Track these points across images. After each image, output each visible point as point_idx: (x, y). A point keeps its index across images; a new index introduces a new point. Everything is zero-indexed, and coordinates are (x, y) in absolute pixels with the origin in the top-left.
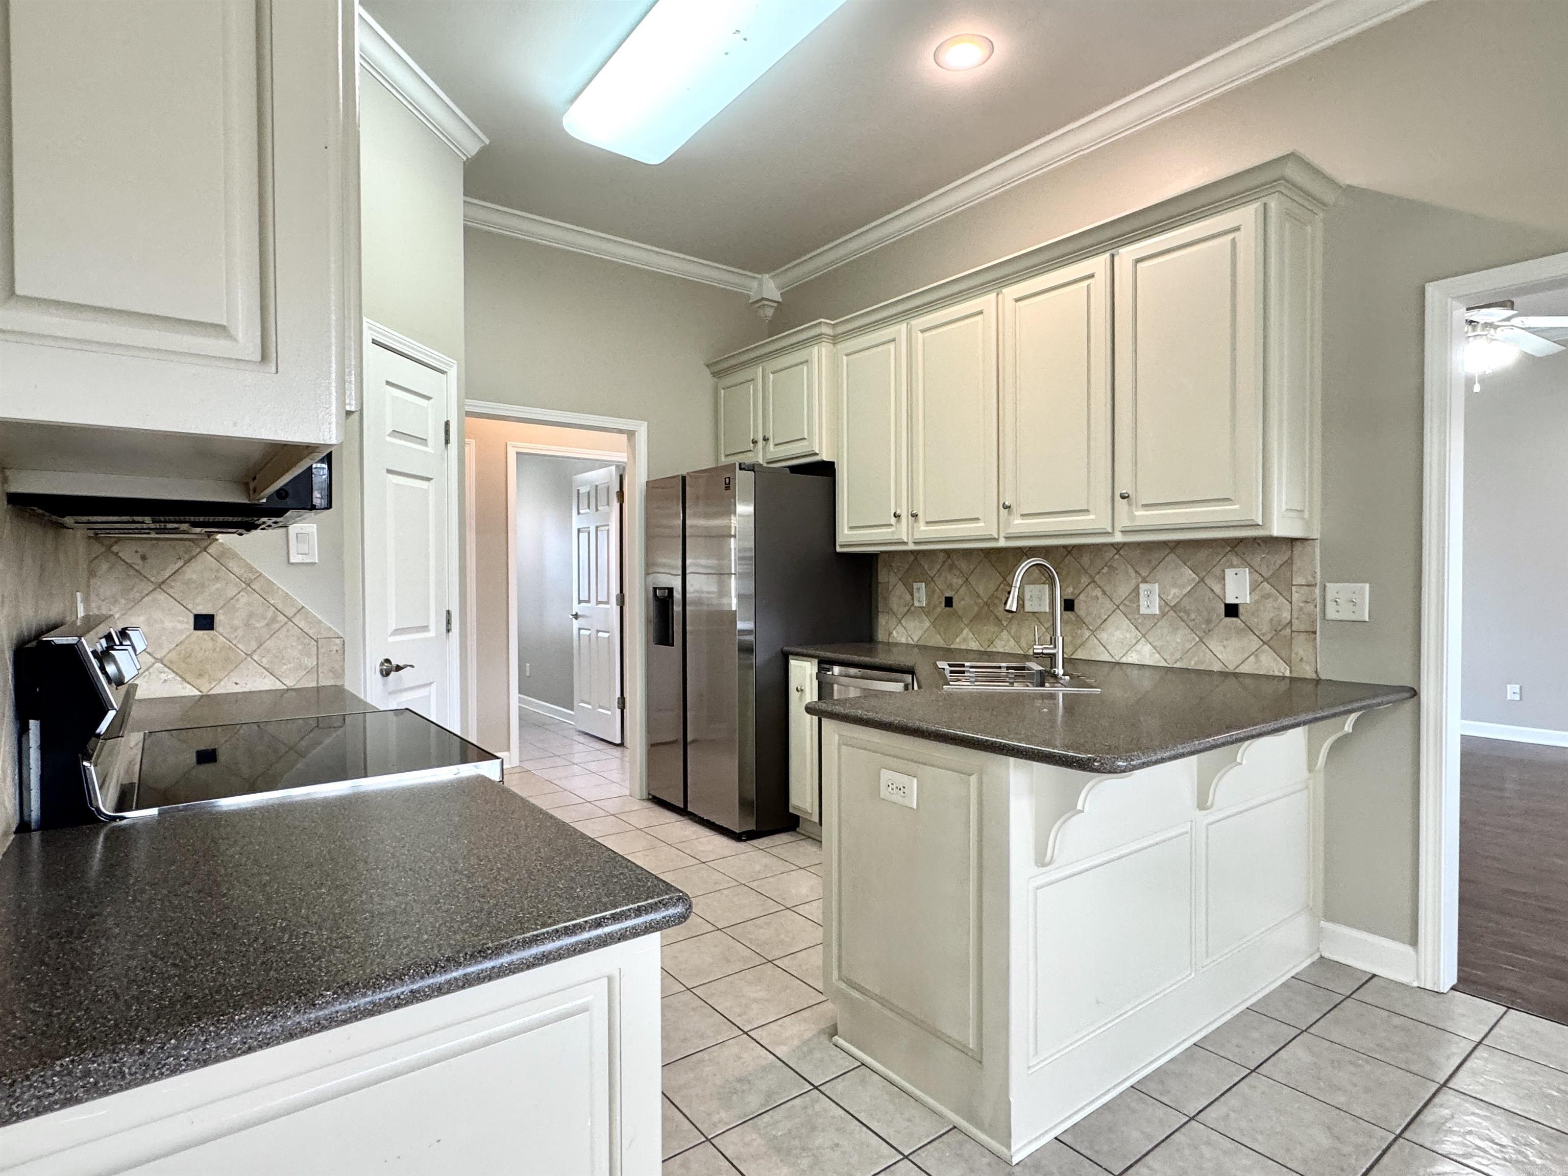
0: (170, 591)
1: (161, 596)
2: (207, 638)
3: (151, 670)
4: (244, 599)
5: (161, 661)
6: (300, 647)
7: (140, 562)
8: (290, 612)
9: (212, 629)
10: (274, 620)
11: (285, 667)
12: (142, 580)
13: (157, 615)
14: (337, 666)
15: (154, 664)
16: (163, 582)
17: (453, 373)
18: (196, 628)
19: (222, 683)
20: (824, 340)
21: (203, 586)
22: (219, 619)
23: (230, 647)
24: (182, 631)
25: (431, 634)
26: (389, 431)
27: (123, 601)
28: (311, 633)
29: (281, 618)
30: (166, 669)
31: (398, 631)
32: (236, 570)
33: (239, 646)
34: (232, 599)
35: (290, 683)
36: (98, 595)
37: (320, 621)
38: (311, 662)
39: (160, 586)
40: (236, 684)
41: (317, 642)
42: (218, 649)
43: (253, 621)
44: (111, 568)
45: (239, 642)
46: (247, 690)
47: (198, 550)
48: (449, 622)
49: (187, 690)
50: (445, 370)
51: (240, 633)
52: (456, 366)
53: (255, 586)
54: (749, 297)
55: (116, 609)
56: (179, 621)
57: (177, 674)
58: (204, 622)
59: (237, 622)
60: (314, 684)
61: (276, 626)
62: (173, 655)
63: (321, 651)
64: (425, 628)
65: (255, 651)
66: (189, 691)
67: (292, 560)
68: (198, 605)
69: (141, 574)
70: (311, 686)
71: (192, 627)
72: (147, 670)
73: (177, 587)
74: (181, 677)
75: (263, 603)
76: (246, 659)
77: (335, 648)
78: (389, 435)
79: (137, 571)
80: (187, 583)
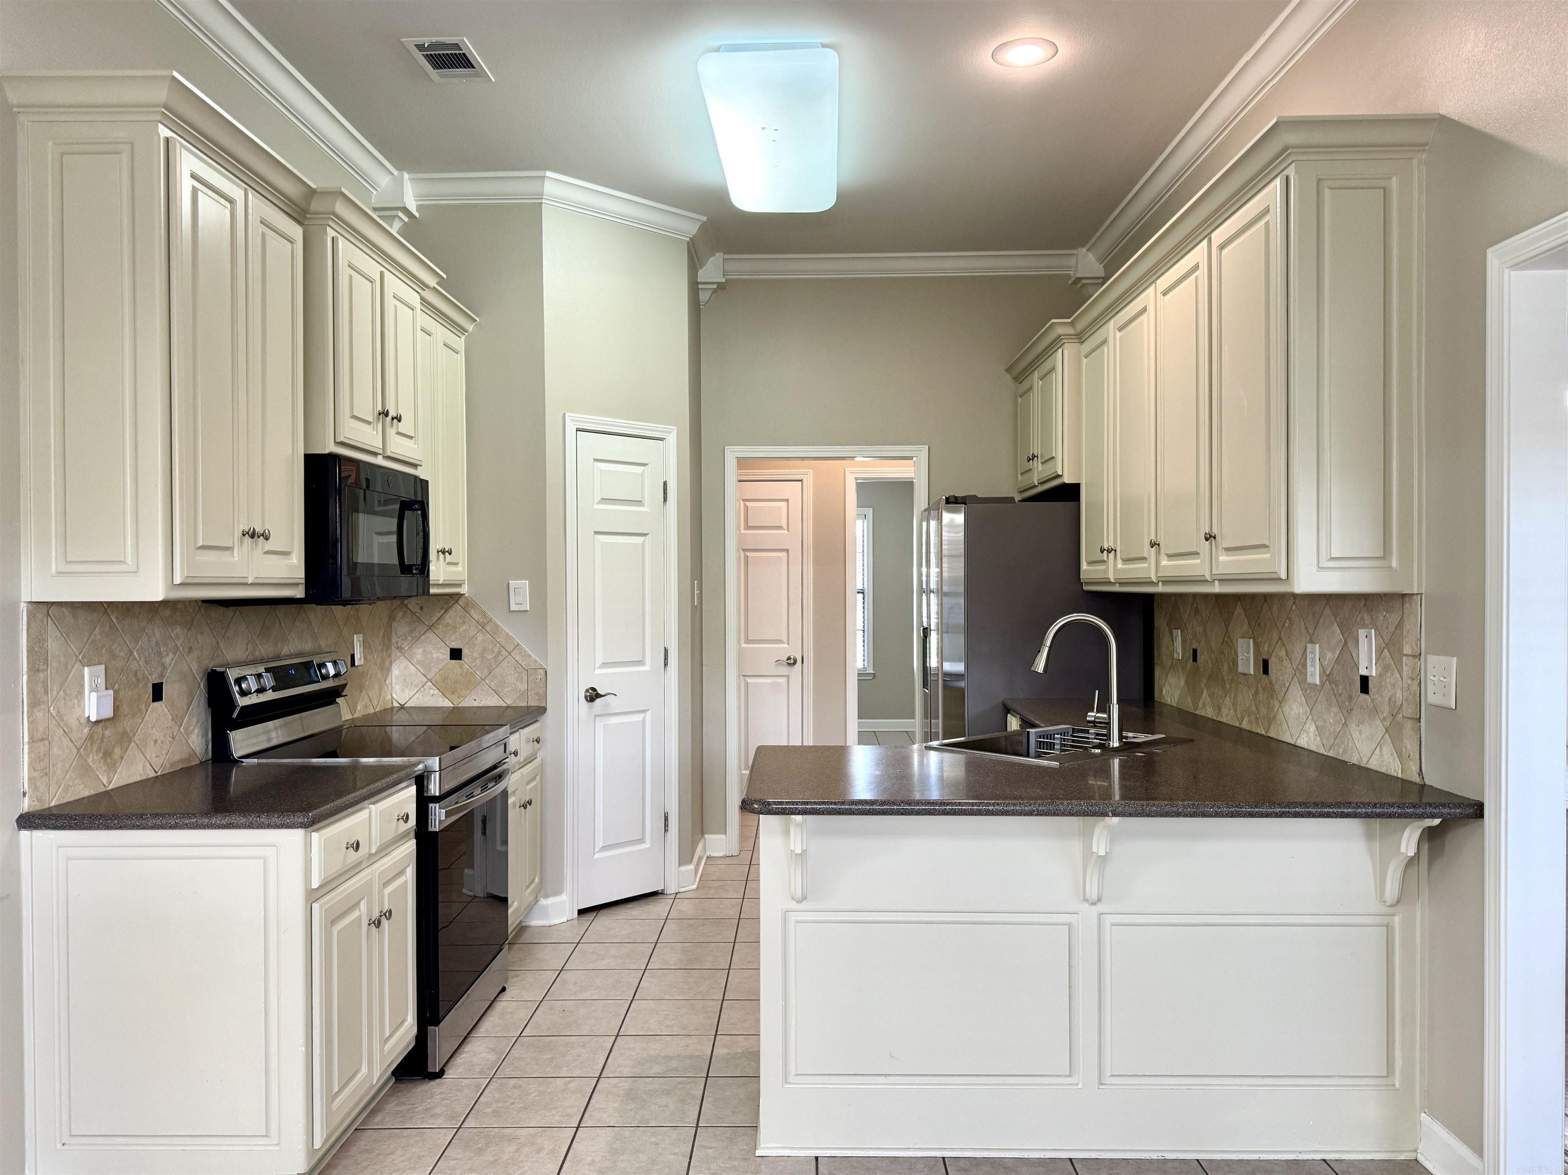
0: (436, 632)
1: (431, 635)
2: (457, 666)
3: (425, 687)
4: (480, 637)
5: (430, 680)
6: (516, 675)
7: (419, 611)
8: (510, 648)
9: (460, 659)
10: (499, 653)
11: (506, 690)
12: (420, 624)
13: (429, 648)
14: (541, 691)
15: (426, 683)
16: (432, 626)
17: (672, 439)
18: (452, 658)
19: (466, 699)
20: (1064, 341)
21: (455, 628)
22: (465, 652)
23: (472, 673)
24: (443, 660)
25: (646, 668)
26: (598, 499)
27: (410, 638)
28: (523, 664)
29: (504, 653)
30: (433, 687)
31: (605, 665)
32: (475, 616)
33: (478, 672)
34: (472, 637)
35: (509, 702)
36: (396, 634)
37: (530, 656)
38: (523, 687)
39: (430, 628)
40: (475, 700)
41: (527, 671)
42: (464, 674)
43: (485, 655)
44: (404, 616)
45: (476, 669)
46: (481, 705)
47: (453, 602)
48: (666, 658)
49: (445, 703)
50: (664, 437)
51: (478, 662)
52: (675, 431)
53: (488, 628)
54: (1069, 277)
55: (406, 644)
56: (441, 653)
57: (439, 690)
58: (456, 654)
59: (475, 655)
60: (525, 704)
61: (500, 658)
62: (437, 677)
63: (530, 678)
64: (640, 663)
65: (487, 676)
66: (447, 703)
67: (512, 609)
68: (452, 641)
69: (419, 619)
70: (523, 705)
71: (449, 658)
72: (423, 686)
73: (441, 628)
74: (442, 693)
75: (492, 641)
76: (481, 682)
77: (539, 677)
78: (598, 503)
79: (418, 617)
80: (448, 625)
